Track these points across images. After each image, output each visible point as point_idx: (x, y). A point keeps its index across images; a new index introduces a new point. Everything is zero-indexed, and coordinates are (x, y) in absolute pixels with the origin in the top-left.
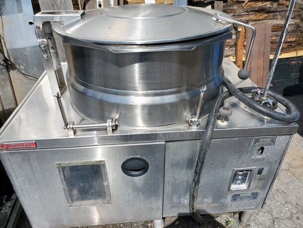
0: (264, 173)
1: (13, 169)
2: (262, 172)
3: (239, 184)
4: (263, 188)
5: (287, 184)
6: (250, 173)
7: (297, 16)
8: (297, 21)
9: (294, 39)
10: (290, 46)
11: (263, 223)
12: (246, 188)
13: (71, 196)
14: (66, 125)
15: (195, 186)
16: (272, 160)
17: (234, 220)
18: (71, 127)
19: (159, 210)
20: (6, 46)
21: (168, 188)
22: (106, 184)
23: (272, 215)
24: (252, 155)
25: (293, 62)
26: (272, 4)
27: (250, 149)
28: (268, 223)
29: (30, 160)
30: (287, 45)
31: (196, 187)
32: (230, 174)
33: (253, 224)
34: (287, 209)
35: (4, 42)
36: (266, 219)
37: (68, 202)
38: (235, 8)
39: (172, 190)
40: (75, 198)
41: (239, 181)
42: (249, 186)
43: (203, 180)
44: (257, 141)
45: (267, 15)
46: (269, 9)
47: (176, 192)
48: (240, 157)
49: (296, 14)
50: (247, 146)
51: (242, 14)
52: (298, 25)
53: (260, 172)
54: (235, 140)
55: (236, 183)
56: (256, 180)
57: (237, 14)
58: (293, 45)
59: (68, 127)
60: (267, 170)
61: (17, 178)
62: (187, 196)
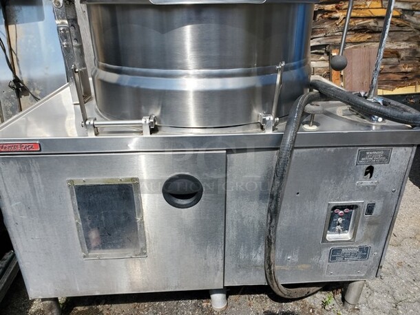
0: (376, 211)
1: (5, 187)
2: (373, 209)
3: (339, 232)
4: (376, 239)
5: (414, 256)
6: (356, 212)
7: (413, 37)
8: (412, 45)
9: (410, 69)
10: (406, 79)
11: (379, 307)
12: (350, 239)
13: (87, 239)
14: (85, 120)
15: (271, 220)
16: (386, 189)
17: (334, 302)
18: (92, 123)
19: (218, 270)
20: (18, 64)
21: (232, 234)
22: (139, 219)
23: (394, 298)
24: (356, 179)
25: (412, 101)
26: (376, 22)
27: (352, 168)
28: (388, 308)
29: (30, 172)
30: (401, 76)
31: (273, 223)
32: (324, 212)
33: (364, 308)
34: (417, 289)
35: (17, 58)
36: (385, 301)
37: (83, 251)
38: (326, 26)
39: (237, 236)
40: (94, 244)
41: (339, 227)
42: (354, 235)
43: (284, 221)
44: (363, 154)
45: (370, 36)
46: (373, 28)
47: (244, 242)
48: (338, 182)
49: (411, 36)
50: (348, 162)
51: (336, 34)
52: (415, 50)
53: (370, 210)
54: (330, 152)
55: (334, 231)
56: (365, 225)
57: (329, 34)
58: (410, 77)
59: (87, 123)
60: (381, 206)
61: (10, 201)
62: (260, 249)
